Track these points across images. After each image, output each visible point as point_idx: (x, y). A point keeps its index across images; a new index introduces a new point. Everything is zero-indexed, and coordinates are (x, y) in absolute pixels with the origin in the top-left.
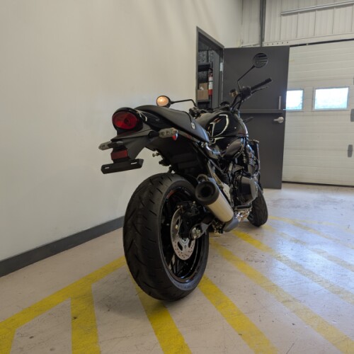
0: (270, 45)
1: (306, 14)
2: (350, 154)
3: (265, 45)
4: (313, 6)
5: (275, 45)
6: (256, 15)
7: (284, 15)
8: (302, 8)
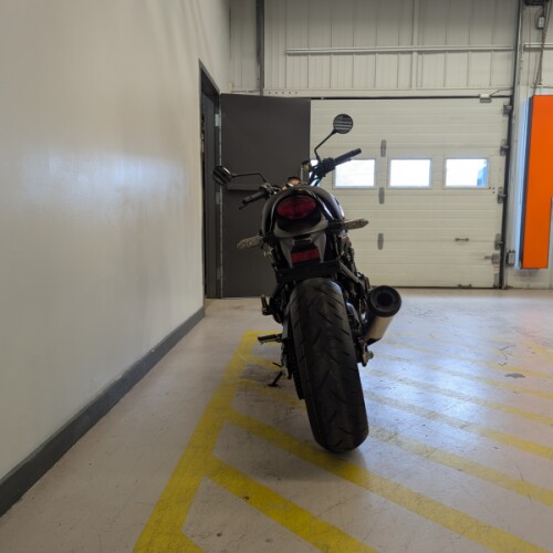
0: (273, 94)
1: (318, 57)
2: (380, 245)
3: (266, 94)
4: (326, 49)
5: (280, 95)
6: (251, 48)
7: (289, 55)
8: (314, 49)
